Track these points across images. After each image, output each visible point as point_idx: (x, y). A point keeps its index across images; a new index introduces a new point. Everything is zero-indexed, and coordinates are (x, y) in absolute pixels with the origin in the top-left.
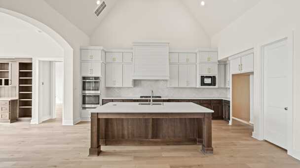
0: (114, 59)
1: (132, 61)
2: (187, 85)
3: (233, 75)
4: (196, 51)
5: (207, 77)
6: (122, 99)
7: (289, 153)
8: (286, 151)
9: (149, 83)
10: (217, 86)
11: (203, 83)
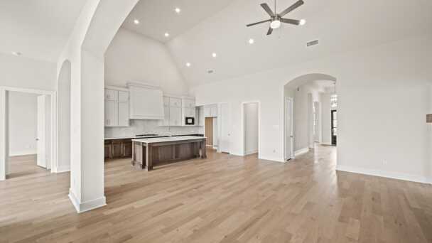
2: (176, 124)
3: (205, 118)
5: (190, 118)
7: (230, 154)
10: (195, 125)
11: (187, 123)
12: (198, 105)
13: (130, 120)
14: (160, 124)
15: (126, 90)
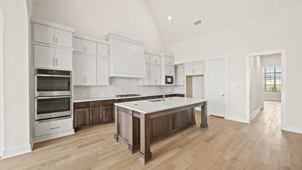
0: (85, 49)
1: (109, 54)
2: (156, 83)
3: (187, 76)
4: (161, 55)
5: (169, 77)
6: (100, 100)
7: (225, 118)
8: (224, 118)
9: (123, 80)
10: (174, 84)
11: (167, 82)
12: (176, 64)
13: (111, 78)
14: (141, 83)
15: (107, 42)
